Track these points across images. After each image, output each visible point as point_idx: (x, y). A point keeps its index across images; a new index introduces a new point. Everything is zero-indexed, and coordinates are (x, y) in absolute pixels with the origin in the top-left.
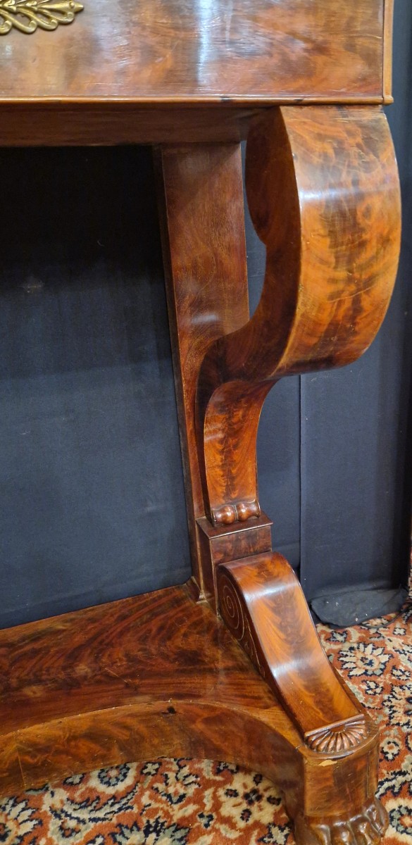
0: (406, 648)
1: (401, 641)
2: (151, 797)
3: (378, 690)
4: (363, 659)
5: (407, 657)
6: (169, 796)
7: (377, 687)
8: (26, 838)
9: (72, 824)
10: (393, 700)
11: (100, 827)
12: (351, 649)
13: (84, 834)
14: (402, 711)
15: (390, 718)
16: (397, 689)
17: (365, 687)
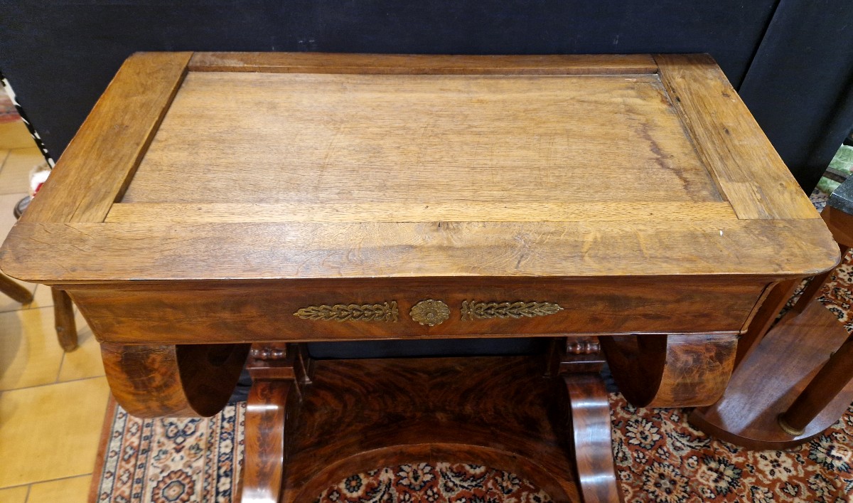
0: (674, 434)
1: (673, 426)
2: (493, 484)
3: (644, 461)
4: (642, 433)
5: (672, 442)
6: (503, 487)
7: (644, 458)
8: (427, 484)
9: (451, 484)
10: (651, 472)
11: (465, 491)
12: (637, 421)
13: (456, 493)
14: (653, 481)
15: (644, 484)
16: (656, 464)
17: (635, 455)
